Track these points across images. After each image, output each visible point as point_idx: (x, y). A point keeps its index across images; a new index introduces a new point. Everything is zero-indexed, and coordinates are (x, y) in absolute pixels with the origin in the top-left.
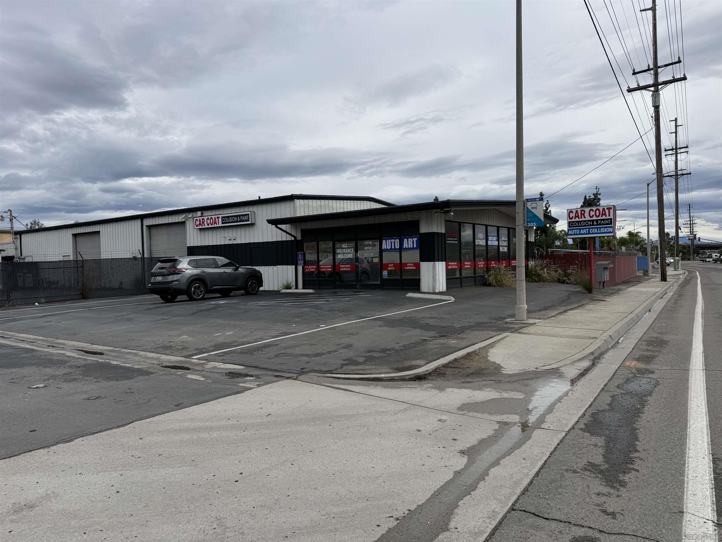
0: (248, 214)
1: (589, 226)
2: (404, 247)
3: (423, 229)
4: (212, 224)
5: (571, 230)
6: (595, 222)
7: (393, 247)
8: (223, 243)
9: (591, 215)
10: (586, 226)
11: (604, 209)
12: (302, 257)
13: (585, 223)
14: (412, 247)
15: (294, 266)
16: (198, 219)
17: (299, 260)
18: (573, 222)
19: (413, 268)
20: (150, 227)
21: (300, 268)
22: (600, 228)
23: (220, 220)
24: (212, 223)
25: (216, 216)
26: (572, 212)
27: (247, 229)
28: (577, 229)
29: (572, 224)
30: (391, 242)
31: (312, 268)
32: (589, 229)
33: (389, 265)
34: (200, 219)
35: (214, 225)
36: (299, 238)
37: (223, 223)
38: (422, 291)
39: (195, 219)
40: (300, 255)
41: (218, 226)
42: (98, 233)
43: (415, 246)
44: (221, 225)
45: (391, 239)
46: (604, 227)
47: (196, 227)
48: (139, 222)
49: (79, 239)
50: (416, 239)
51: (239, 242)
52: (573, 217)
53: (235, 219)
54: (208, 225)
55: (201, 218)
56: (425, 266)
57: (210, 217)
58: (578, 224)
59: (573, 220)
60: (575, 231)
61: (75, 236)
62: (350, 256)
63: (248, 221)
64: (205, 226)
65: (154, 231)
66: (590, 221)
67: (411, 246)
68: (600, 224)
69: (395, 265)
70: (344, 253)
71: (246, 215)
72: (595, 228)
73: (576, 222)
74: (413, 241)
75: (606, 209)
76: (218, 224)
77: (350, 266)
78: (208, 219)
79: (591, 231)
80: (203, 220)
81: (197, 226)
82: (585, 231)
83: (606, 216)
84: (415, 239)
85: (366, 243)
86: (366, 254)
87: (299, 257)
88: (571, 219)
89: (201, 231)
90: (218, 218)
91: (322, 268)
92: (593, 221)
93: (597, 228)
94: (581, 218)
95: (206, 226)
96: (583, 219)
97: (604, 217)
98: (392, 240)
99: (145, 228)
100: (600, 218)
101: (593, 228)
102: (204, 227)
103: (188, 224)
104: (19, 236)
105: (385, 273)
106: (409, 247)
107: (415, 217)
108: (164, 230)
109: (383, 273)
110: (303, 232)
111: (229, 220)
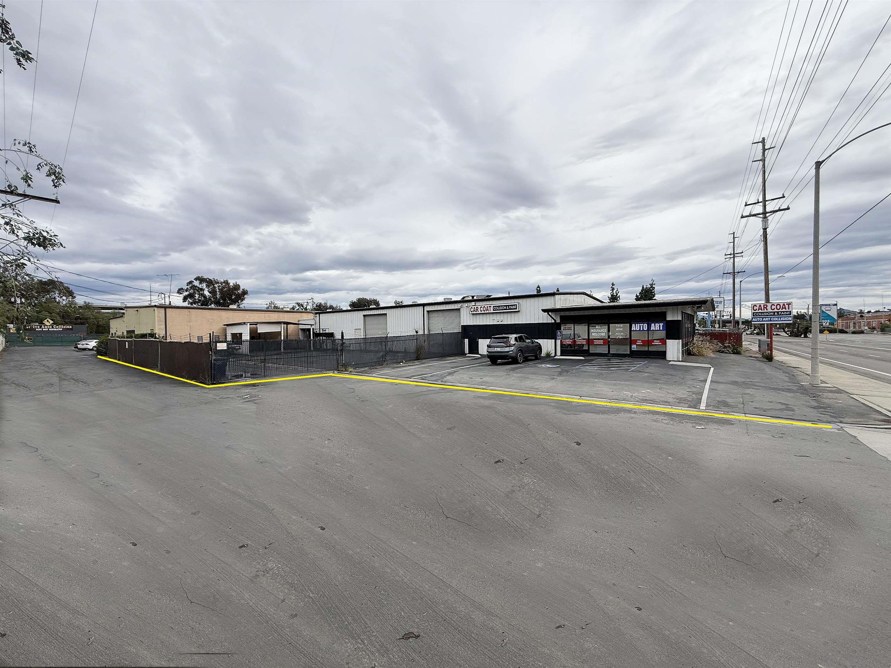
0: (516, 305)
1: (770, 315)
2: (652, 329)
3: (669, 318)
4: (484, 311)
5: (755, 318)
6: (776, 313)
7: (641, 329)
8: (491, 323)
9: (773, 308)
10: (768, 315)
11: (784, 305)
12: (561, 334)
13: (767, 314)
14: (658, 329)
15: (554, 340)
16: (473, 307)
17: (558, 336)
18: (757, 313)
19: (659, 343)
20: (428, 311)
21: (559, 342)
22: (780, 317)
23: (492, 308)
24: (484, 310)
25: (488, 306)
26: (756, 306)
27: (513, 315)
28: (760, 318)
29: (755, 314)
30: (640, 326)
31: (568, 342)
32: (771, 318)
33: (638, 341)
35: (486, 311)
36: (558, 321)
37: (494, 310)
38: (668, 360)
39: (470, 307)
40: (559, 333)
41: (489, 312)
42: (386, 314)
43: (661, 329)
44: (492, 311)
45: (640, 324)
46: (784, 317)
47: (470, 313)
48: (421, 308)
49: (367, 318)
50: (663, 324)
51: (505, 323)
52: (756, 309)
53: (505, 308)
55: (475, 307)
56: (670, 343)
57: (483, 306)
58: (761, 314)
59: (757, 311)
60: (758, 319)
61: (364, 316)
62: (603, 334)
63: (516, 309)
65: (432, 315)
66: (772, 312)
68: (780, 315)
69: (643, 341)
70: (597, 333)
71: (514, 305)
72: (776, 317)
73: (760, 313)
74: (660, 325)
75: (786, 304)
77: (602, 341)
78: (481, 307)
79: (773, 319)
80: (477, 308)
81: (472, 312)
82: (767, 319)
83: (786, 309)
84: (661, 324)
85: (618, 325)
86: (617, 333)
87: (557, 334)
88: (754, 310)
89: (473, 315)
90: (490, 307)
91: (577, 342)
92: (774, 312)
93: (778, 317)
94: (764, 310)
95: (480, 312)
96: (766, 311)
97: (784, 310)
99: (426, 313)
100: (780, 310)
101: (774, 317)
102: (478, 312)
103: (462, 310)
104: (318, 315)
105: (634, 347)
106: (656, 329)
107: (663, 309)
108: (440, 314)
109: (632, 347)
110: (562, 317)
111: (499, 309)
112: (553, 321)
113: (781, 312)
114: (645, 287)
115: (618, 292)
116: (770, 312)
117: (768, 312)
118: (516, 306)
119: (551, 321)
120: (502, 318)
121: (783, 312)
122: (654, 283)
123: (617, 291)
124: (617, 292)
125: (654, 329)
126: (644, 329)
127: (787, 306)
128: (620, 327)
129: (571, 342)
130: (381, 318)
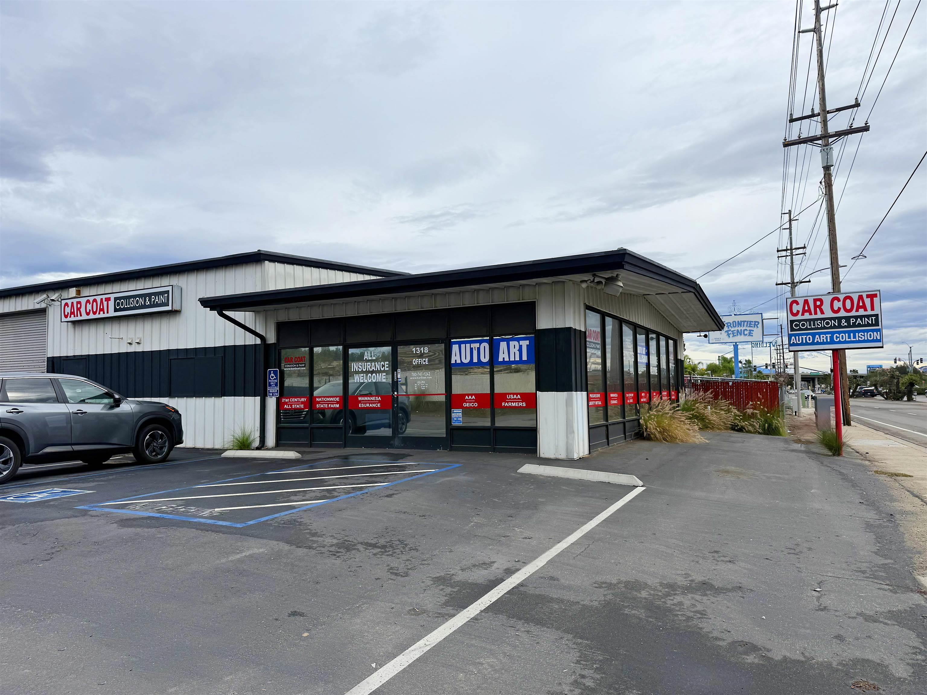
0: (167, 292)
1: (831, 327)
2: (501, 359)
3: (545, 322)
4: (94, 313)
5: (795, 335)
6: (843, 321)
7: (475, 360)
8: (116, 351)
9: (836, 308)
10: (825, 328)
11: (861, 298)
12: (277, 379)
13: (824, 324)
14: (517, 359)
15: (258, 399)
16: (69, 302)
17: (270, 385)
18: (800, 321)
19: (521, 404)
21: (271, 403)
22: (854, 332)
23: (111, 303)
24: (95, 310)
25: (104, 297)
26: (797, 303)
27: (165, 323)
28: (807, 334)
29: (796, 325)
30: (471, 349)
31: (297, 403)
32: (833, 333)
33: (467, 397)
34: (72, 303)
35: (100, 313)
36: (271, 339)
37: (116, 310)
38: (542, 455)
39: (64, 302)
40: (272, 375)
41: (106, 315)
43: (525, 358)
44: (112, 314)
45: (470, 342)
46: (864, 331)
47: (64, 319)
51: (147, 349)
52: (798, 312)
54: (88, 314)
55: (75, 301)
57: (91, 299)
58: (810, 325)
59: (799, 317)
60: (804, 337)
62: (381, 378)
63: (168, 304)
64: (81, 315)
66: (834, 319)
67: (515, 356)
68: (854, 325)
69: (479, 397)
70: (367, 372)
71: (162, 293)
73: (806, 320)
74: (521, 347)
75: (865, 297)
76: (108, 312)
77: (380, 398)
78: (88, 301)
79: (837, 337)
80: (79, 306)
81: (66, 317)
82: (823, 338)
83: (866, 310)
84: (525, 343)
85: (416, 351)
87: (270, 379)
88: (794, 315)
89: (74, 328)
90: (108, 300)
91: (319, 403)
92: (840, 319)
93: (849, 332)
94: (816, 313)
95: (85, 317)
96: (819, 315)
97: (861, 312)
98: (473, 345)
100: (854, 313)
101: (839, 333)
102: (79, 318)
103: (50, 313)
105: (457, 414)
106: (512, 359)
109: (453, 415)
110: (281, 327)
111: (129, 305)
112: (258, 341)
113: (856, 317)
116: (831, 319)
117: (824, 319)
118: (168, 296)
120: (140, 334)
121: (861, 317)
125: (507, 359)
127: (868, 301)
128: (421, 356)
129: (302, 403)
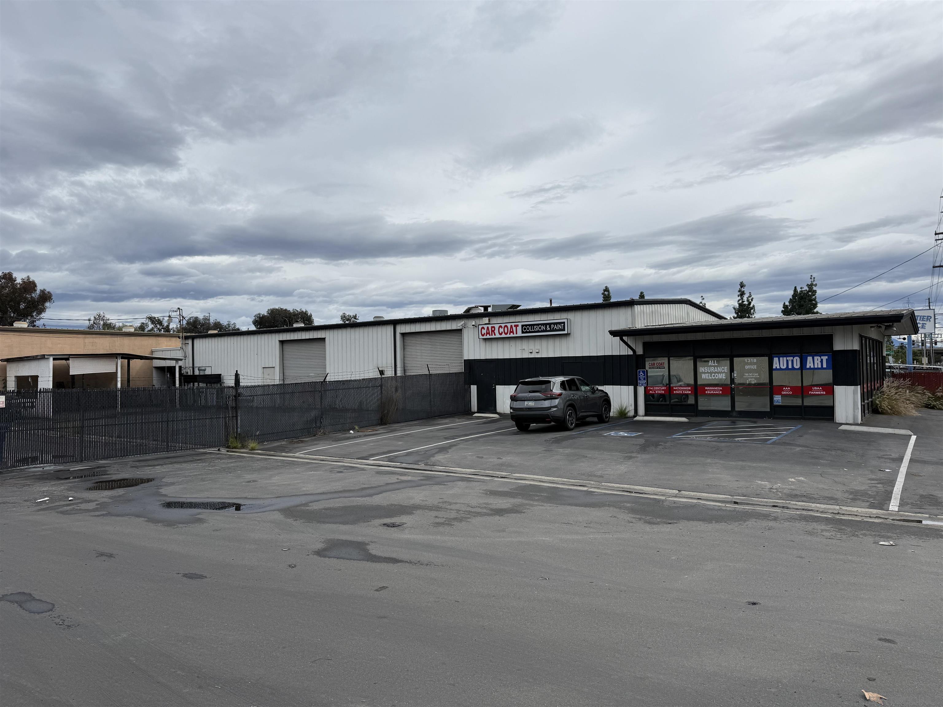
0: (564, 323)
2: (808, 367)
3: (839, 345)
4: (506, 334)
7: (790, 367)
8: (519, 356)
12: (645, 375)
14: (820, 366)
15: (632, 387)
16: (485, 327)
17: (640, 379)
19: (822, 393)
20: (404, 335)
21: (641, 390)
23: (519, 329)
24: (506, 332)
25: (513, 324)
27: (557, 341)
30: (787, 361)
31: (659, 390)
33: (784, 388)
34: (488, 328)
35: (510, 334)
36: (640, 351)
37: (523, 332)
38: (837, 422)
39: (480, 327)
40: (641, 373)
41: (515, 335)
42: (323, 339)
43: (825, 366)
44: (520, 334)
45: (786, 357)
47: (481, 337)
48: (389, 329)
49: (287, 347)
50: (827, 357)
51: (544, 355)
53: (543, 328)
54: (501, 334)
55: (490, 326)
56: (840, 391)
57: (503, 325)
61: (282, 342)
62: (722, 376)
63: (564, 330)
64: (495, 335)
65: (409, 340)
67: (817, 364)
69: (793, 389)
70: (711, 373)
71: (560, 323)
74: (822, 360)
76: (516, 333)
77: (721, 388)
78: (501, 327)
80: (493, 329)
81: (483, 335)
84: (825, 358)
85: (748, 360)
86: (747, 375)
87: (639, 375)
89: (485, 341)
90: (516, 326)
91: (675, 390)
95: (498, 336)
98: (788, 358)
99: (398, 335)
102: (493, 336)
103: (465, 333)
104: (190, 342)
105: (778, 399)
106: (816, 366)
107: (827, 330)
108: (426, 339)
109: (775, 399)
110: (646, 345)
111: (534, 329)
112: (631, 353)
114: (799, 290)
115: (752, 300)
118: (564, 325)
119: (625, 351)
120: (538, 347)
122: (814, 283)
123: (749, 297)
124: (750, 299)
125: (812, 367)
126: (795, 366)
128: (751, 364)
129: (663, 390)
130: (314, 348)
